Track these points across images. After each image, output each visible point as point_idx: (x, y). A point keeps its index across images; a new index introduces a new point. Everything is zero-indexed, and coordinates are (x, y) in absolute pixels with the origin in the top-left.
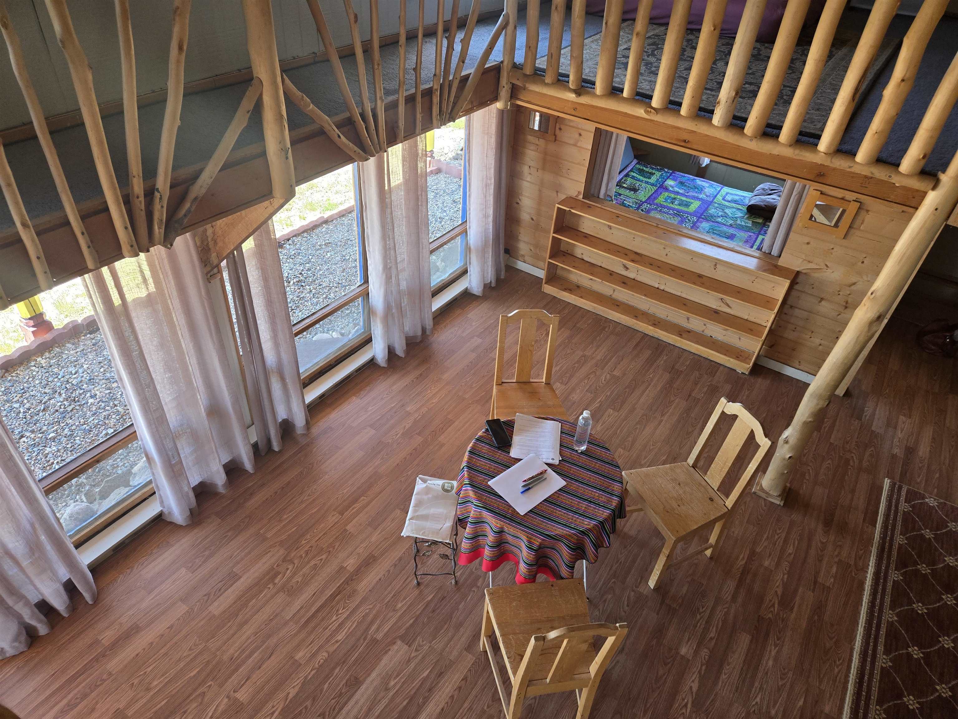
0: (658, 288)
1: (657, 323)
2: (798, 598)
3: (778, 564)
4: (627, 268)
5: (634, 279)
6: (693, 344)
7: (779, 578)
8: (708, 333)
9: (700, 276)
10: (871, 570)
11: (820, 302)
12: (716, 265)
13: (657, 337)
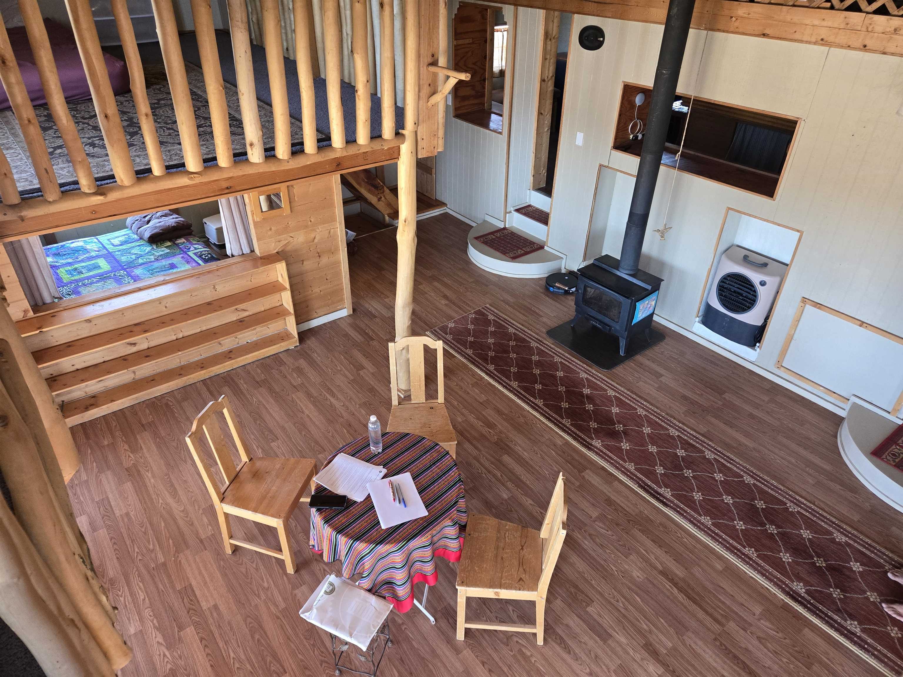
0: (177, 339)
1: (202, 365)
2: (489, 418)
3: (463, 414)
4: (135, 344)
5: (148, 348)
6: (247, 356)
7: (472, 418)
8: (243, 342)
9: (209, 304)
10: (483, 375)
11: (303, 263)
12: (214, 287)
13: (214, 375)
